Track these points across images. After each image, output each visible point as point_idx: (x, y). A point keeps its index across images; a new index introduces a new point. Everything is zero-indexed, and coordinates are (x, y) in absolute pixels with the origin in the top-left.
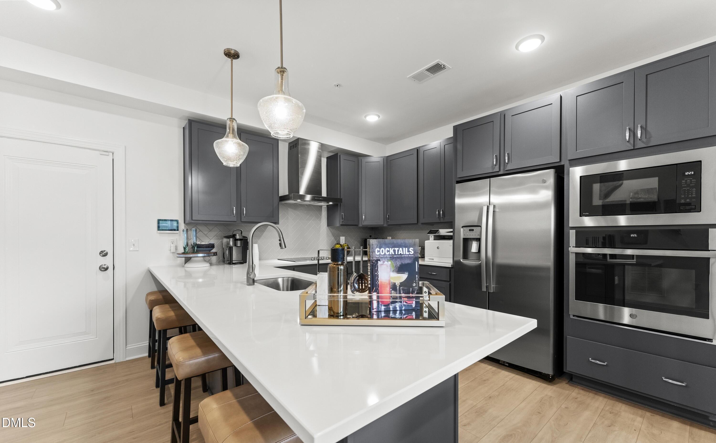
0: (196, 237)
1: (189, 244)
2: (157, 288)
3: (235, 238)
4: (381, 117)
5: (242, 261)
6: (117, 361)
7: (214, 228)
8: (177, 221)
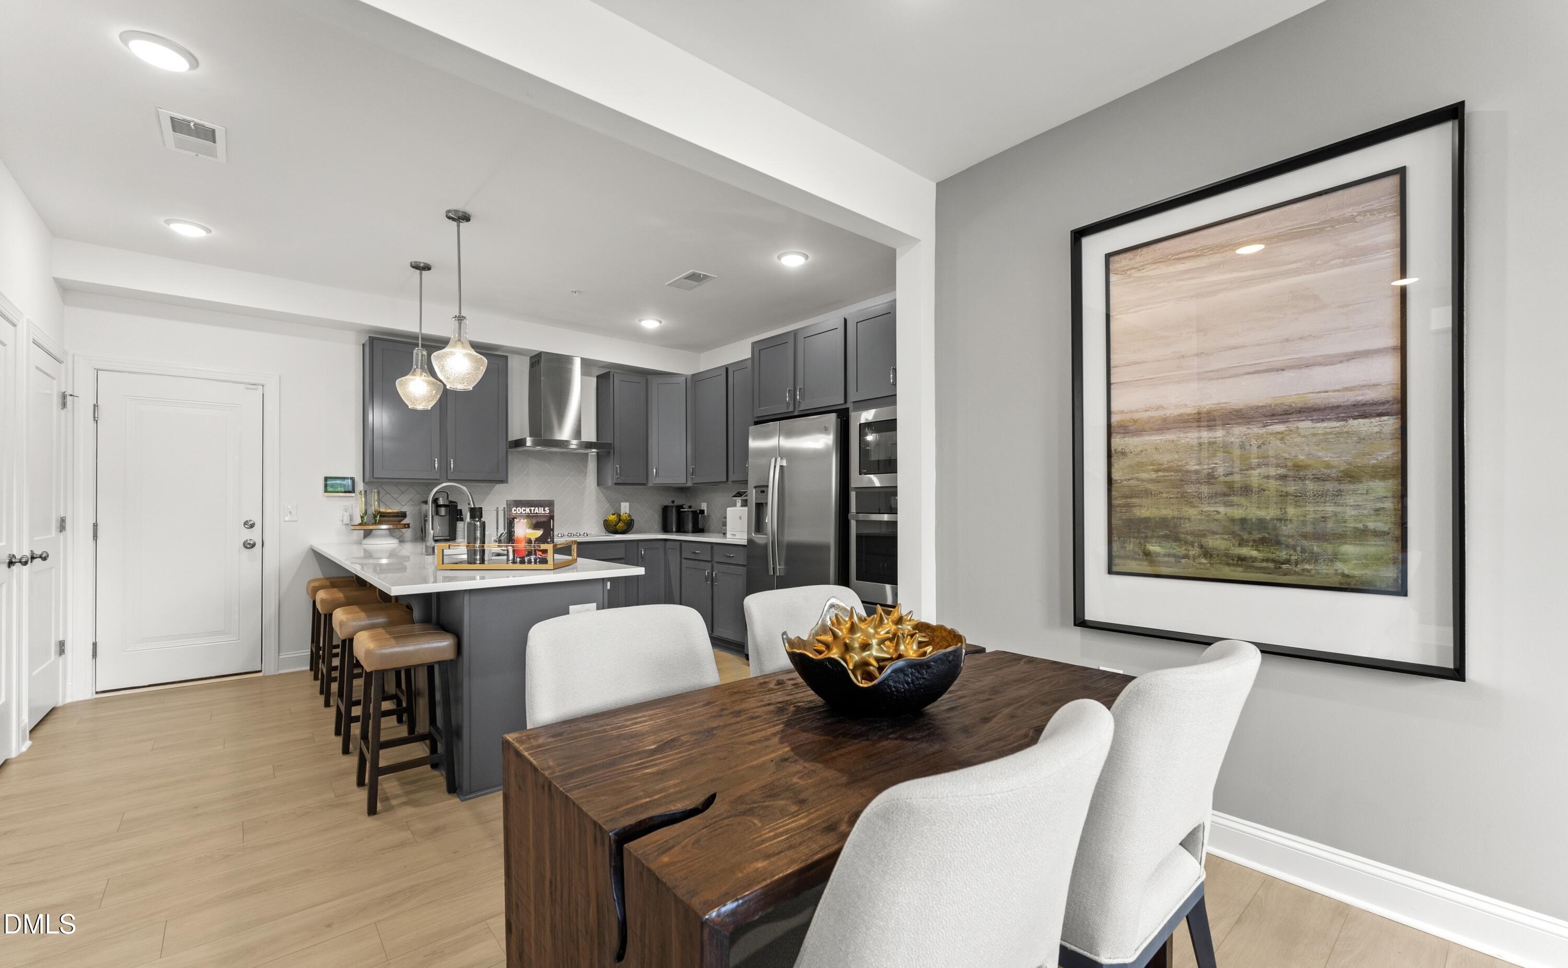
0: (379, 500)
1: (369, 512)
2: (323, 575)
3: (437, 503)
4: (663, 322)
5: (448, 538)
6: (267, 674)
7: (407, 489)
8: (353, 479)
